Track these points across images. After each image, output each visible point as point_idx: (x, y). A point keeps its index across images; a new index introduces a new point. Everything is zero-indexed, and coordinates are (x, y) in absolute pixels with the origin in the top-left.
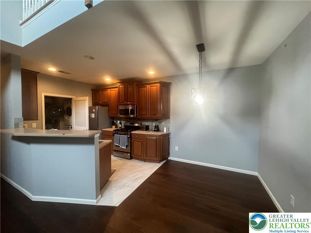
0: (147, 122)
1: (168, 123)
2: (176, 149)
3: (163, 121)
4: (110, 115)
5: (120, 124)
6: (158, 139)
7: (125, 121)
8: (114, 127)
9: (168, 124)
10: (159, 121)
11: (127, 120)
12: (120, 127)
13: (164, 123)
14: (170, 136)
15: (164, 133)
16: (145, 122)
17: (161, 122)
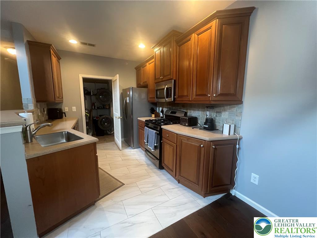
0: (195, 110)
1: (237, 116)
2: (252, 178)
3: (225, 110)
4: (149, 100)
5: (161, 112)
6: (203, 149)
7: (167, 108)
8: (153, 116)
9: (237, 118)
10: (217, 109)
11: (169, 106)
12: (161, 117)
13: (227, 113)
14: (237, 146)
15: (224, 136)
16: (192, 111)
17: (220, 112)
